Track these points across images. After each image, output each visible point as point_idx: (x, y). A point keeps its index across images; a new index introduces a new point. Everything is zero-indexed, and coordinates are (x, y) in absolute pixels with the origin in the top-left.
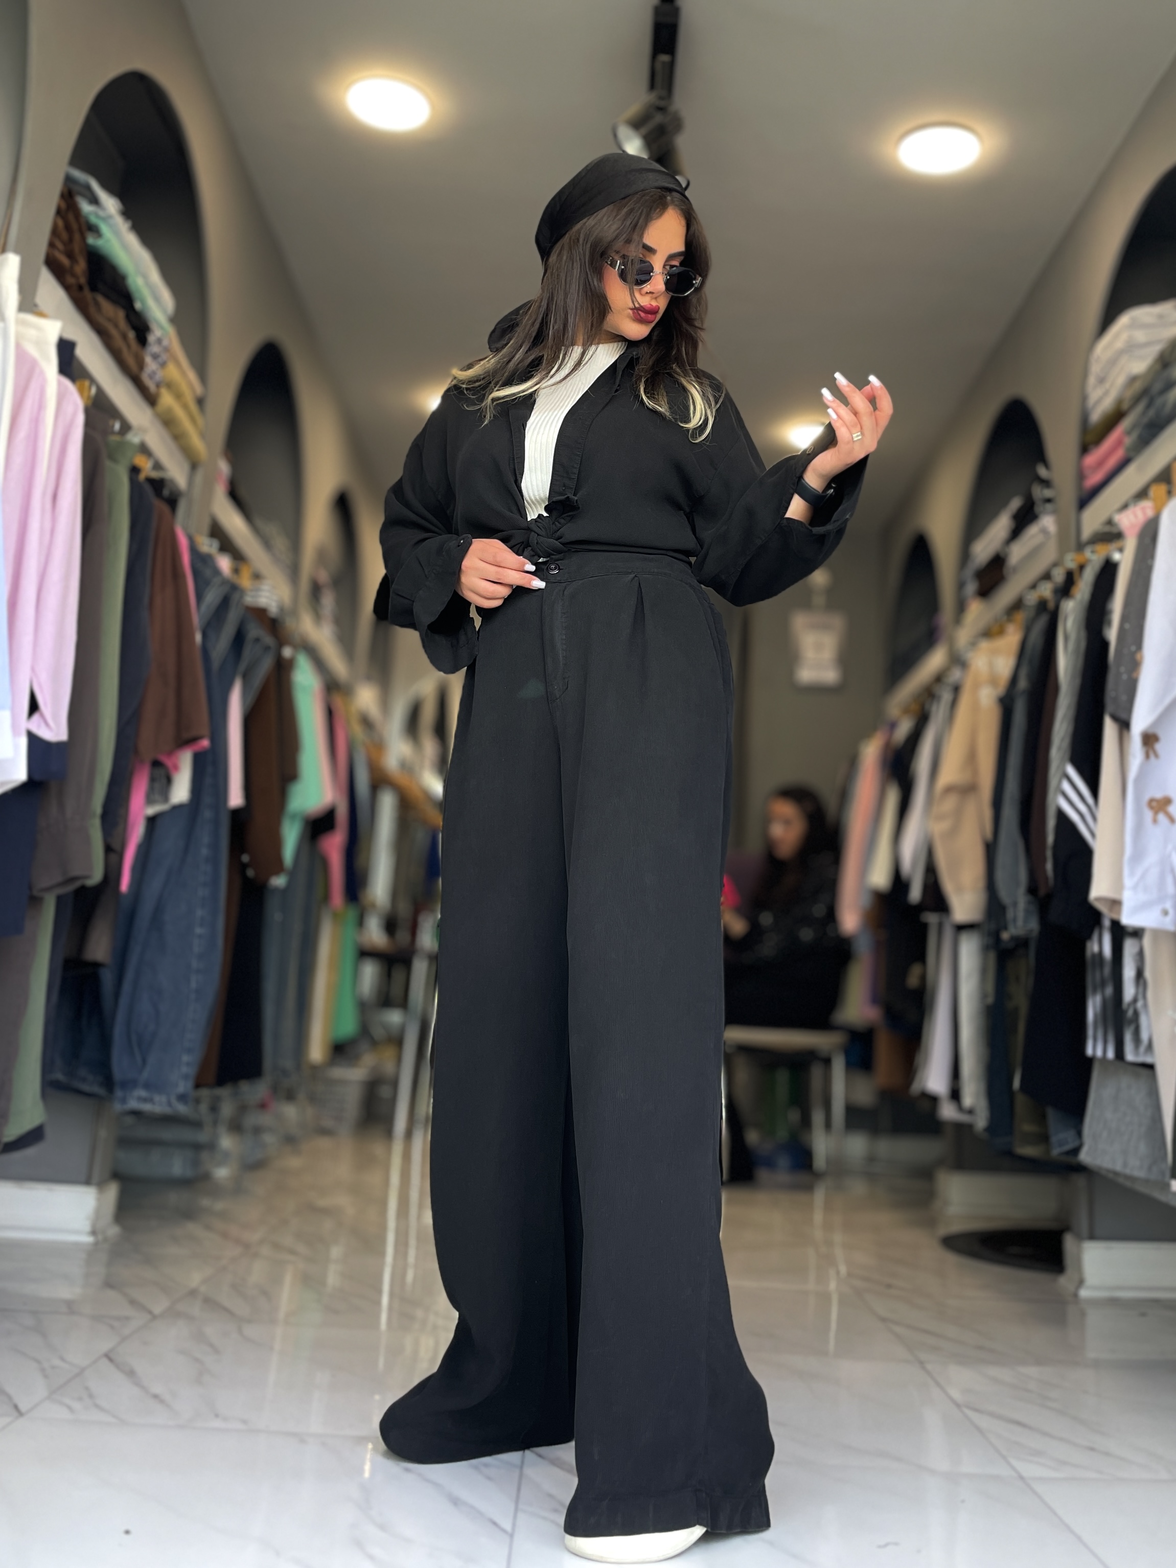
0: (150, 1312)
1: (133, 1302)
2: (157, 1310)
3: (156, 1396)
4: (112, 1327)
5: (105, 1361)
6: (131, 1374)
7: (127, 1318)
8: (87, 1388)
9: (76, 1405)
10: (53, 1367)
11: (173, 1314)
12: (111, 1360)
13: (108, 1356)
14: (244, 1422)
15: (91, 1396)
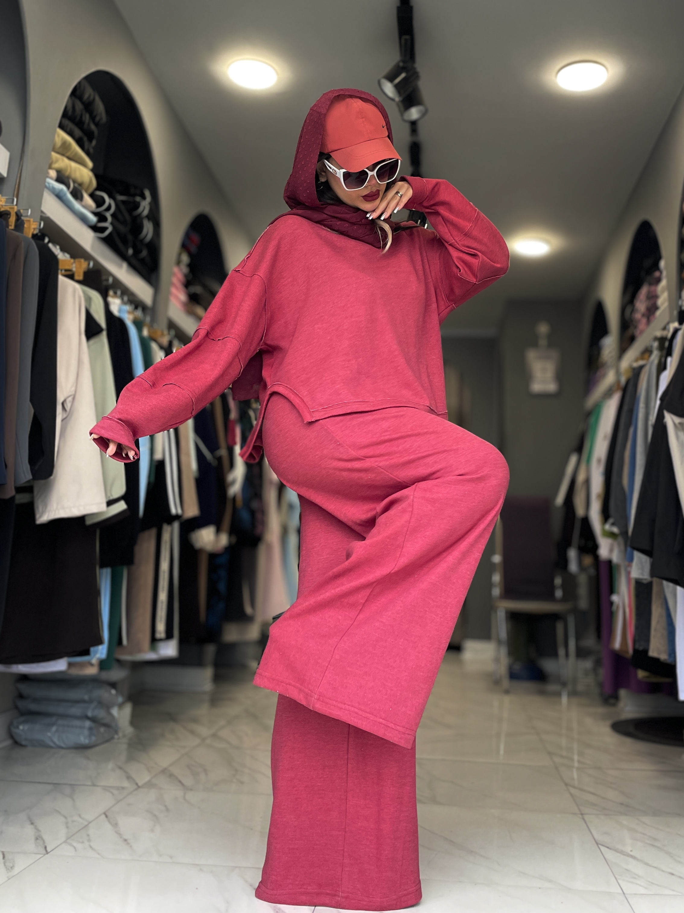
0: (137, 784)
1: (129, 778)
2: (140, 784)
3: (126, 840)
4: (113, 794)
5: (104, 816)
6: (115, 825)
7: (123, 788)
8: (88, 835)
9: (79, 846)
10: (73, 821)
11: (149, 785)
12: (107, 816)
13: (105, 813)
14: (171, 857)
15: (89, 840)
